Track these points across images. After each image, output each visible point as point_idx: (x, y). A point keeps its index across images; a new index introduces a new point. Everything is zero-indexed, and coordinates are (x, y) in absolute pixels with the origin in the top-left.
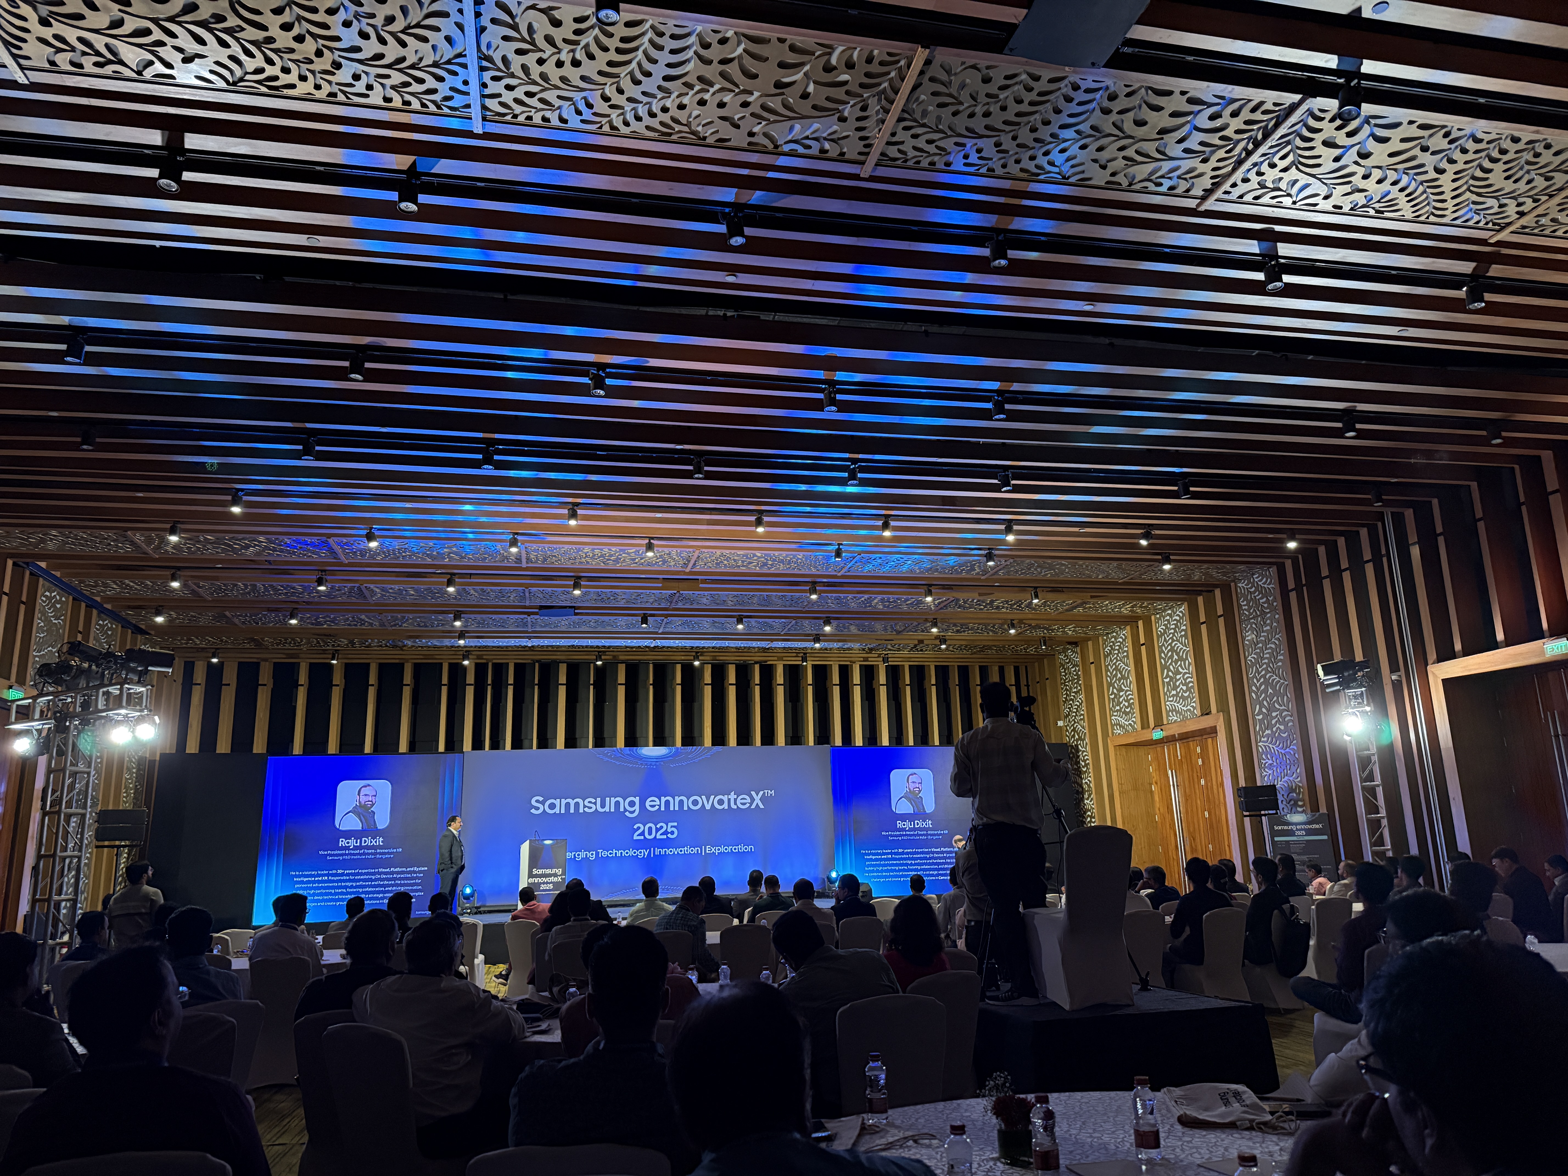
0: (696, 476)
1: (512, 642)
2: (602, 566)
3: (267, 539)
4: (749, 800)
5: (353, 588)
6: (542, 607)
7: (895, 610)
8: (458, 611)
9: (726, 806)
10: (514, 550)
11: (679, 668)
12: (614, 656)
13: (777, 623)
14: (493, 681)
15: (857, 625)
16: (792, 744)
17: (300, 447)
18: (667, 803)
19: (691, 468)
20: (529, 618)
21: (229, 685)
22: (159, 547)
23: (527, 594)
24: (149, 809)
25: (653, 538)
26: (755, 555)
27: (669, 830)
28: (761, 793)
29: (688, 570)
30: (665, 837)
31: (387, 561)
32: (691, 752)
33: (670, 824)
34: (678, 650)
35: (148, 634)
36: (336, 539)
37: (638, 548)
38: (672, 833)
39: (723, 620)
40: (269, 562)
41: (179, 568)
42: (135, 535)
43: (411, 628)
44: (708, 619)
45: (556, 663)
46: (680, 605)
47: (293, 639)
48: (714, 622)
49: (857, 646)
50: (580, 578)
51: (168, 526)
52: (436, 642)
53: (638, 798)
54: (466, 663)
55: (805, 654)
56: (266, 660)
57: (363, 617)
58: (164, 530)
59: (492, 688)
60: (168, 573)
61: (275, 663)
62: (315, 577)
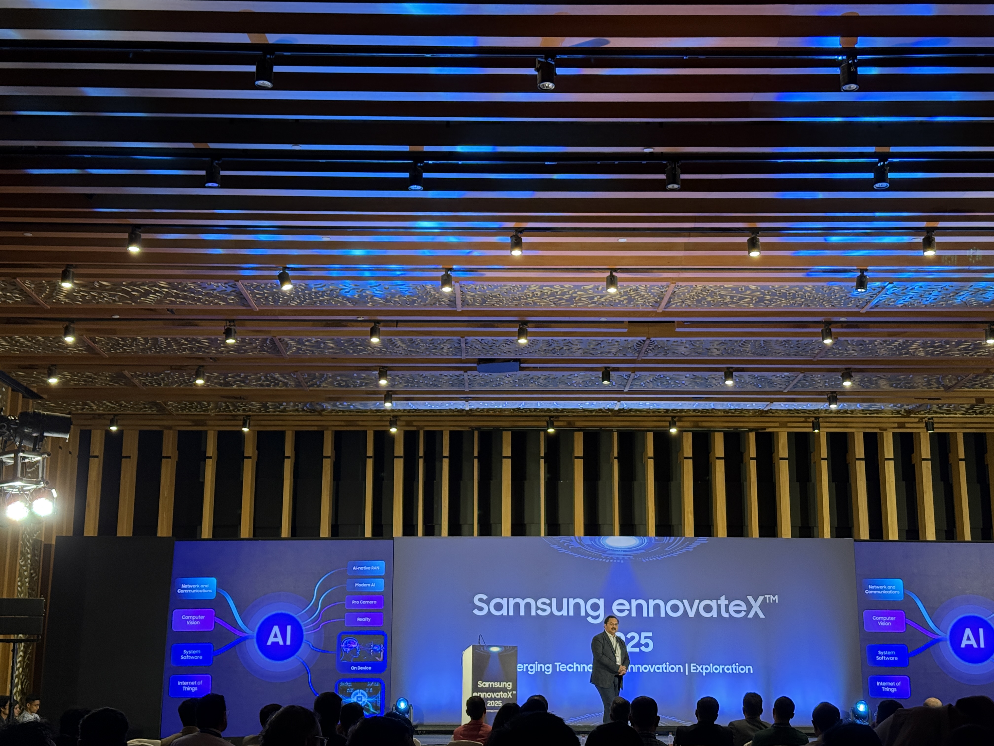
0: (670, 186)
1: (447, 405)
2: (553, 308)
3: (169, 284)
4: (744, 607)
5: (265, 340)
6: (481, 361)
7: (941, 357)
8: (383, 367)
9: (714, 614)
10: (447, 289)
11: (650, 437)
12: (569, 423)
13: (778, 378)
14: (425, 453)
15: (889, 379)
16: (801, 536)
17: (203, 173)
18: (639, 607)
19: (663, 177)
20: (466, 374)
21: (129, 457)
22: (50, 296)
23: (463, 345)
24: (46, 599)
25: (615, 270)
26: (748, 288)
27: (643, 642)
28: (761, 598)
29: (660, 310)
30: (637, 650)
31: (304, 306)
32: (669, 544)
33: (644, 634)
34: (648, 413)
35: (41, 398)
36: (246, 282)
37: (597, 284)
38: (647, 645)
39: (706, 374)
40: (171, 311)
41: (72, 321)
42: (24, 283)
43: (330, 388)
44: (688, 374)
45: (499, 431)
46: (651, 356)
47: (199, 403)
48: (696, 377)
49: (889, 407)
50: (526, 323)
51: (60, 271)
52: (359, 405)
53: (602, 600)
54: (393, 430)
55: (817, 418)
56: (169, 428)
57: (277, 375)
58: (55, 275)
59: (425, 462)
60: (60, 326)
61: (179, 431)
62: (223, 329)
